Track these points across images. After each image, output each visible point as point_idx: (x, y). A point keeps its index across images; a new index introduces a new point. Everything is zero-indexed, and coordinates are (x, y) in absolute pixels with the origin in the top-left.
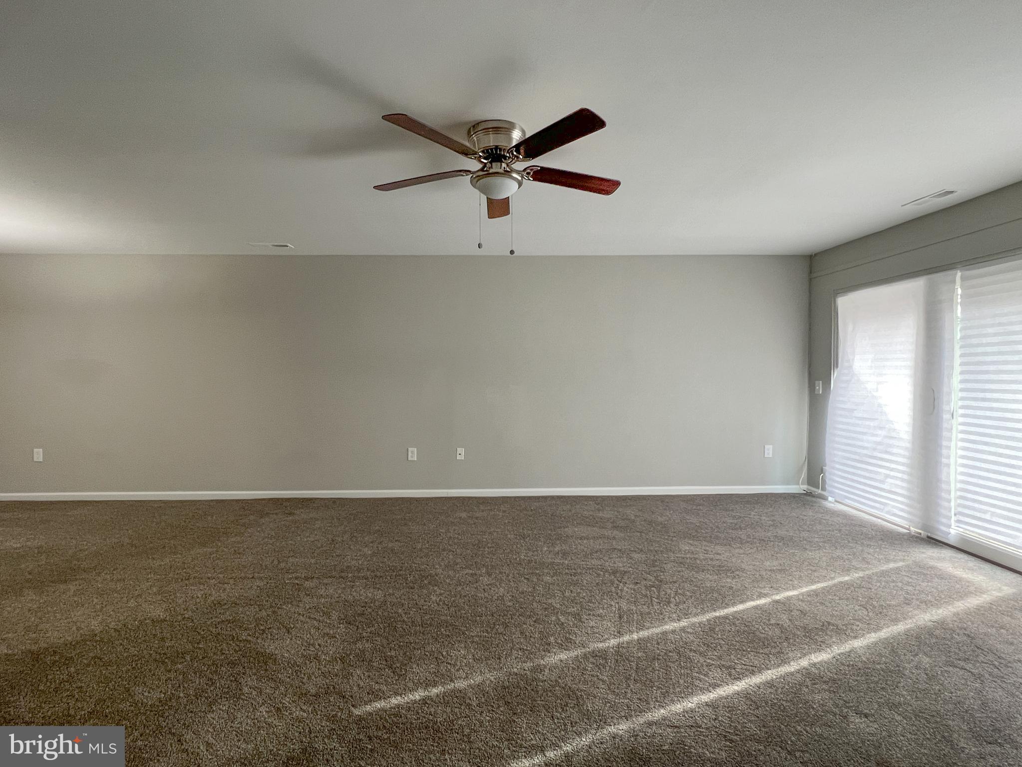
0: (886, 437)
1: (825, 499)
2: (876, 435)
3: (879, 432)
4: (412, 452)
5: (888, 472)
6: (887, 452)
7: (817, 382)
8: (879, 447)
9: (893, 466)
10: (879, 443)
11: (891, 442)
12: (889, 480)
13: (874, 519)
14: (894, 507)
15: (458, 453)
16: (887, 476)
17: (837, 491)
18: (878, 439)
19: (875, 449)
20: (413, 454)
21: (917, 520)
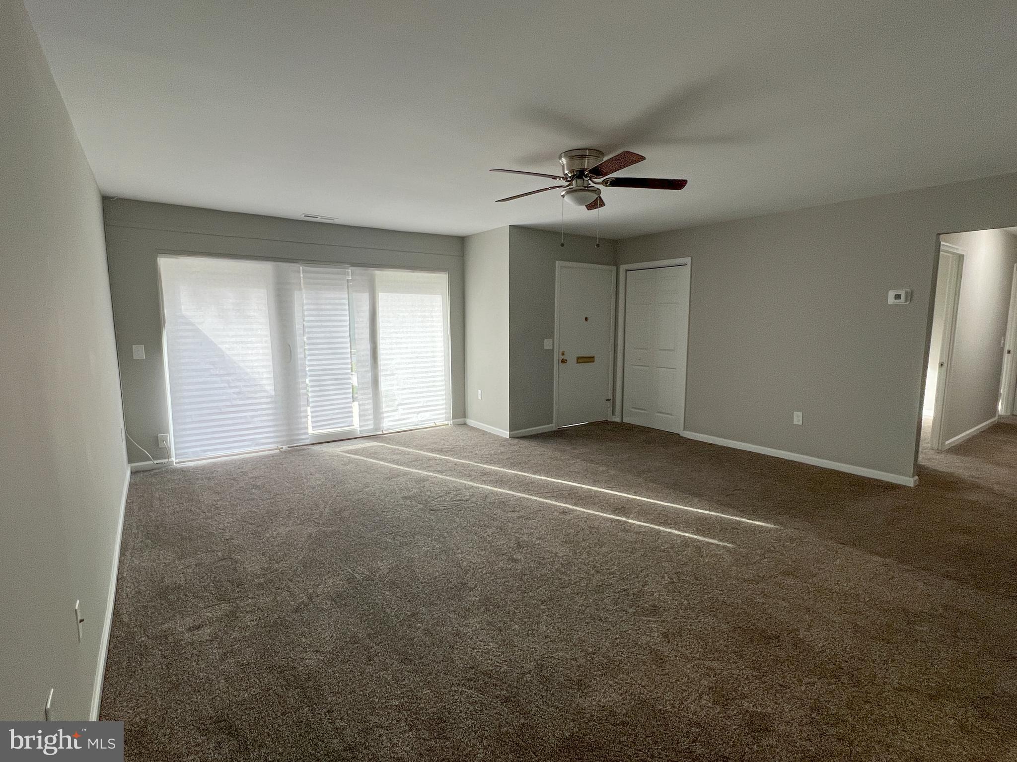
0: (248, 386)
1: (171, 464)
2: (236, 387)
3: (237, 384)
6: (247, 399)
7: (135, 347)
8: (239, 397)
9: (256, 408)
10: (240, 393)
11: (253, 389)
12: (256, 419)
13: (229, 457)
14: (262, 438)
16: (253, 417)
18: (238, 390)
19: (235, 399)
21: (284, 439)
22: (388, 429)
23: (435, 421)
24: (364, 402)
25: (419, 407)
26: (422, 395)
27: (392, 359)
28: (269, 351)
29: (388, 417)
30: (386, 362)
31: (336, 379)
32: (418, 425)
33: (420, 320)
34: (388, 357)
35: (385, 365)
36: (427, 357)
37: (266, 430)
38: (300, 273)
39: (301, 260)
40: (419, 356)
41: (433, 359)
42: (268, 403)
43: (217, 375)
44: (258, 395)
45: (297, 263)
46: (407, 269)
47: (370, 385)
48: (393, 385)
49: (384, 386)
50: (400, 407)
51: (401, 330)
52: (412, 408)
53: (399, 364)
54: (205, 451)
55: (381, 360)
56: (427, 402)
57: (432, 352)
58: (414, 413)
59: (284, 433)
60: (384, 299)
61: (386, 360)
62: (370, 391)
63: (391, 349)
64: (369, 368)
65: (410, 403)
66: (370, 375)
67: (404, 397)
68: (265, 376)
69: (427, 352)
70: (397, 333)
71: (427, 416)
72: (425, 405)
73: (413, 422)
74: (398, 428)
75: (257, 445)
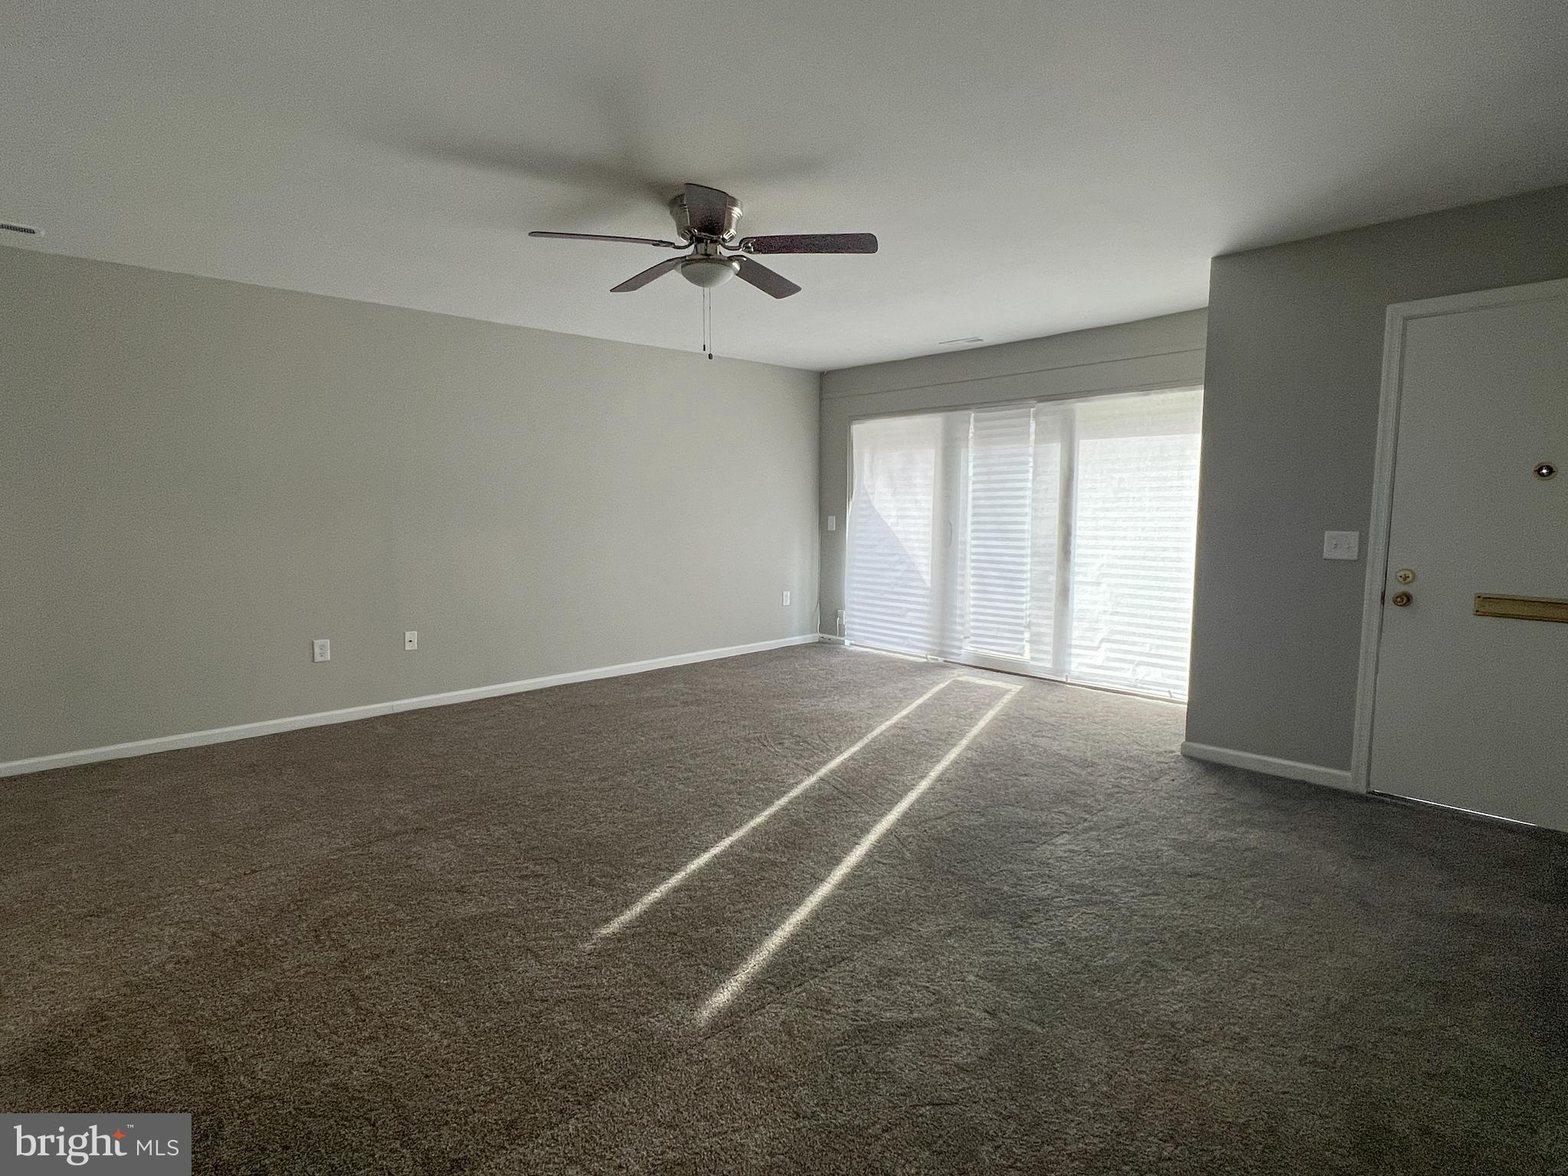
0: (907, 571)
1: (843, 643)
2: (898, 570)
3: (898, 567)
4: (322, 647)
5: (908, 606)
6: (906, 586)
7: (830, 517)
8: (900, 582)
9: (914, 599)
10: (900, 578)
11: (912, 575)
12: (910, 614)
13: (884, 653)
14: (913, 639)
15: (407, 639)
16: (909, 610)
17: (855, 633)
18: (898, 574)
19: (896, 585)
20: (323, 649)
21: (934, 647)
22: (1078, 678)
23: (1172, 690)
24: (1040, 621)
25: (1141, 654)
26: (1148, 631)
27: (1097, 556)
28: (929, 529)
29: (1078, 655)
30: (1084, 560)
31: (1005, 578)
32: (1135, 687)
33: (1155, 484)
34: (1088, 552)
35: (1081, 565)
36: (1163, 559)
37: (919, 630)
38: (971, 422)
39: (973, 404)
40: (1147, 554)
41: (1176, 565)
42: (923, 596)
43: (880, 555)
44: (914, 584)
45: (967, 409)
46: (1137, 390)
47: (1053, 596)
48: (1095, 603)
49: (1080, 598)
50: (1105, 645)
51: (1116, 505)
52: (1126, 652)
53: (1109, 566)
54: (868, 638)
55: (1076, 556)
56: (1158, 647)
57: (1177, 549)
58: (1131, 662)
59: (936, 640)
60: (1086, 448)
61: (1086, 556)
62: (1052, 604)
63: (1095, 538)
64: (1054, 568)
65: (1124, 642)
66: (1053, 578)
67: (1119, 628)
68: (925, 561)
69: (1165, 549)
70: (1107, 510)
71: (1156, 675)
72: (1153, 652)
73: (1125, 679)
74: (1096, 681)
75: (908, 646)
